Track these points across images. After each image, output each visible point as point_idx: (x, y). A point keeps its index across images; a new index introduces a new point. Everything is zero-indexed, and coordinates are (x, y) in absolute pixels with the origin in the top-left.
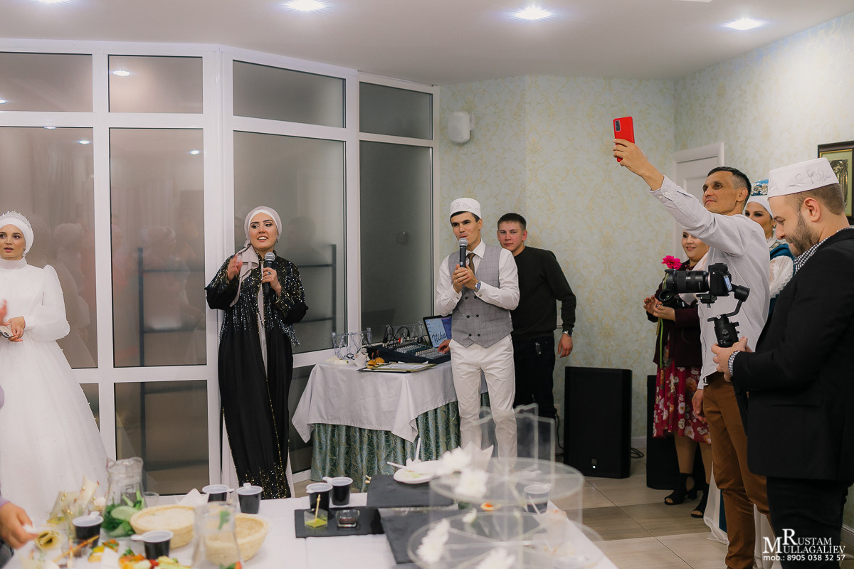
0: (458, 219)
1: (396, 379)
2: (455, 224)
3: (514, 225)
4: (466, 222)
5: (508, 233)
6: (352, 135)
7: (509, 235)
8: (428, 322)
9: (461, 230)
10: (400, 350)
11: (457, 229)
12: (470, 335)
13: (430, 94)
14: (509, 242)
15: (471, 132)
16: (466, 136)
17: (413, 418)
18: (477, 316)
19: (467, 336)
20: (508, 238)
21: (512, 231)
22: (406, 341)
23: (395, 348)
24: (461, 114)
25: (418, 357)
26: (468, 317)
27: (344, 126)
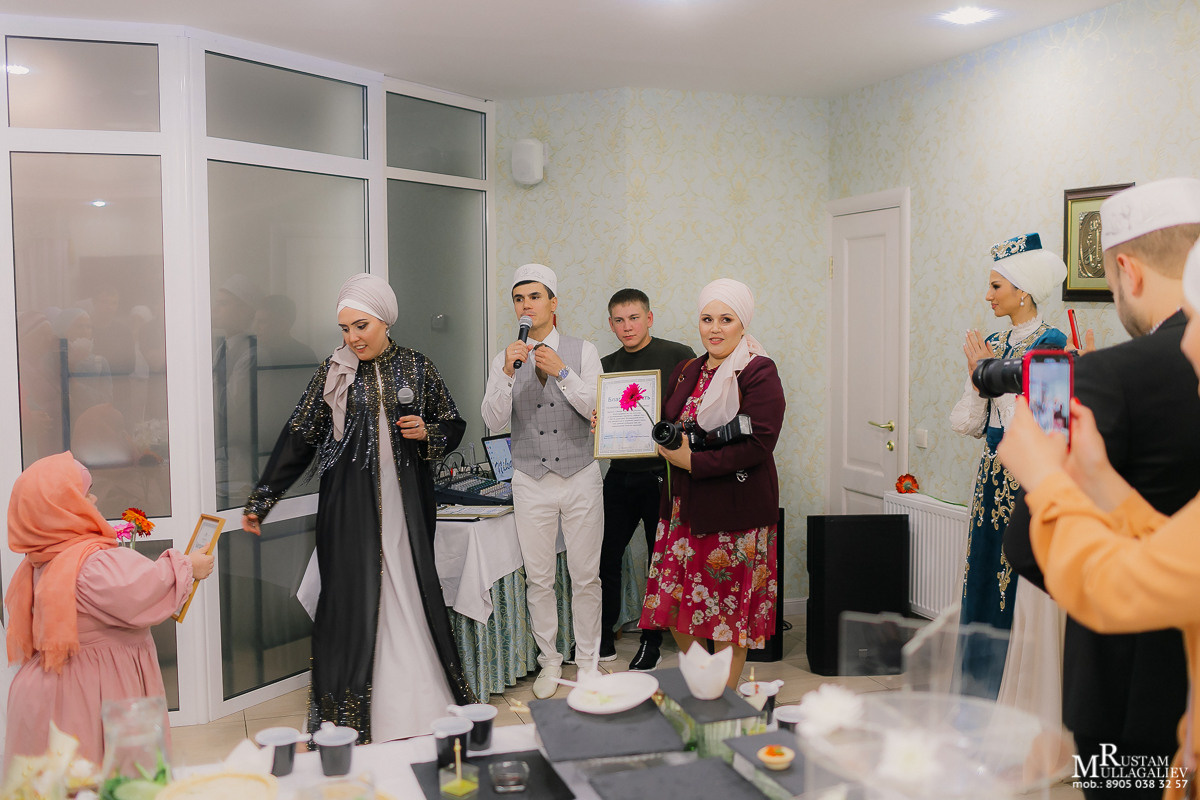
0: (523, 290)
1: (460, 530)
2: (518, 298)
3: (634, 307)
4: (534, 296)
5: (627, 320)
6: (377, 170)
7: (629, 324)
8: (488, 444)
9: (526, 306)
10: (456, 487)
11: (520, 305)
12: (544, 460)
13: (482, 113)
14: (631, 333)
15: (544, 168)
16: (538, 175)
17: (487, 589)
18: (555, 432)
19: (539, 462)
20: (628, 328)
21: (632, 317)
22: (460, 473)
23: (450, 484)
24: (531, 142)
25: (484, 496)
26: (542, 433)
27: (365, 156)
